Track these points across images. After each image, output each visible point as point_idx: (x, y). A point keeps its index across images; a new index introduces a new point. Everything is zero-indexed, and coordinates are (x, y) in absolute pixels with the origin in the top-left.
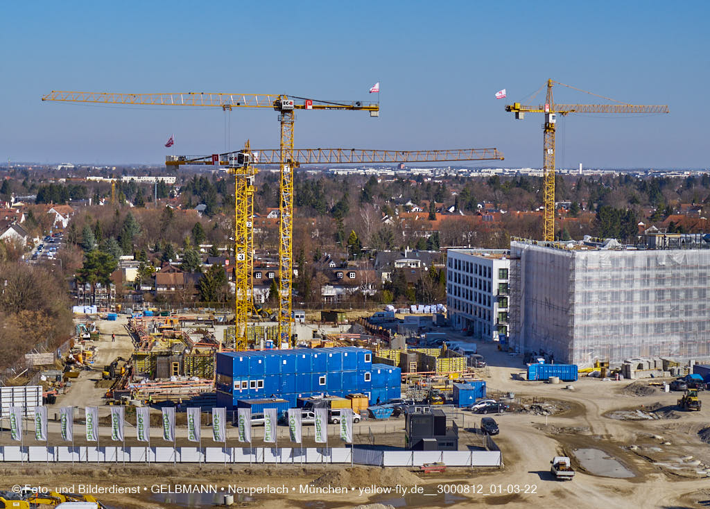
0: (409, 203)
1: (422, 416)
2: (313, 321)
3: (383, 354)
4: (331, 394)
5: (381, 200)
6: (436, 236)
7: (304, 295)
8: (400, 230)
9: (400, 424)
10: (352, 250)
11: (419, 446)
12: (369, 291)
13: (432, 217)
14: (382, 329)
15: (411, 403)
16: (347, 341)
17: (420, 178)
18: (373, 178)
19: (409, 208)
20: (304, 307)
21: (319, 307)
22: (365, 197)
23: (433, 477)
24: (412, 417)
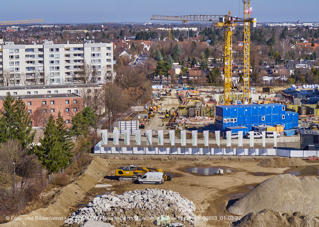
0: (302, 39)
1: (308, 135)
2: (259, 92)
3: (290, 107)
4: (267, 125)
5: (290, 37)
6: (314, 54)
7: (255, 80)
8: (298, 51)
9: (298, 138)
10: (277, 60)
11: (307, 148)
12: (284, 78)
13: (313, 45)
14: (290, 95)
15: (303, 129)
16: (274, 101)
17: (307, 27)
18: (286, 28)
19: (302, 41)
20: (255, 86)
21: (262, 86)
22: (282, 36)
23: (313, 162)
24: (303, 135)
